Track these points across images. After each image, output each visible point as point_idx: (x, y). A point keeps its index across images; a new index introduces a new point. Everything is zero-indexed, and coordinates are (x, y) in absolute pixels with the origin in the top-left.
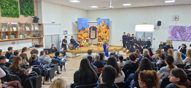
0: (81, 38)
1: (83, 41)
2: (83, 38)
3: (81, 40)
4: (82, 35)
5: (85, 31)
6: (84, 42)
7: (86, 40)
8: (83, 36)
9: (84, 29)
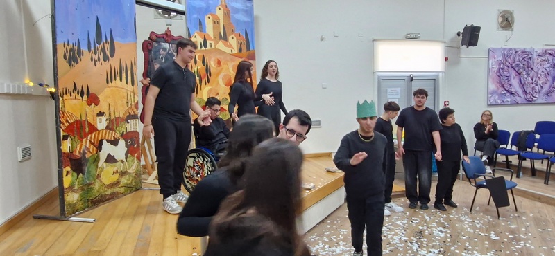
0: (93, 129)
1: (103, 155)
2: (101, 124)
3: (86, 143)
4: (93, 100)
5: (114, 63)
6: (110, 159)
7: (122, 143)
8: (103, 106)
9: (107, 46)
